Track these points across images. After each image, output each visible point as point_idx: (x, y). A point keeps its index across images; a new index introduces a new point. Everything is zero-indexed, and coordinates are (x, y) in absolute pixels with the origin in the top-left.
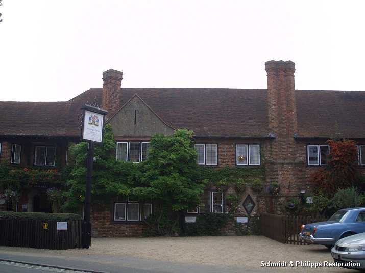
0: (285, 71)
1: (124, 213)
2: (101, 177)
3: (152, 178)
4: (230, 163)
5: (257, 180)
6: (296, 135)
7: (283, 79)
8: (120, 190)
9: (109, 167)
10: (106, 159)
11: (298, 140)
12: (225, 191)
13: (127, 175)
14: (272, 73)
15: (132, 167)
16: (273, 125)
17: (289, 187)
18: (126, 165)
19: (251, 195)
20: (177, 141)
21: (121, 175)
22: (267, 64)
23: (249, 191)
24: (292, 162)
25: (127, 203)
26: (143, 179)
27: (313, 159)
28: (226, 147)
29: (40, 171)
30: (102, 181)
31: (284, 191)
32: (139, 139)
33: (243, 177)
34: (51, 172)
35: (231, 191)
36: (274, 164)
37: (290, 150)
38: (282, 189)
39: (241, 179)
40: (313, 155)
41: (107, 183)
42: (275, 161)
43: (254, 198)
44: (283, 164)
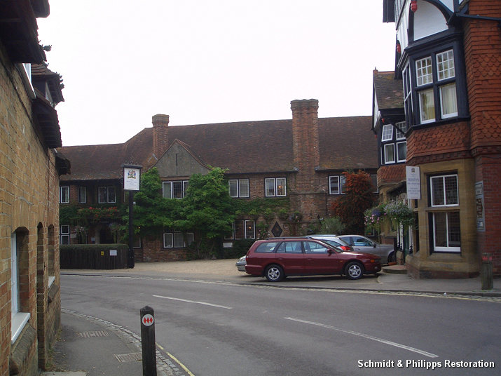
0: (308, 109)
1: (171, 242)
2: (150, 212)
3: (189, 212)
4: (260, 195)
5: (283, 210)
6: (318, 168)
7: (306, 117)
8: (165, 223)
9: (156, 205)
10: (153, 198)
11: (319, 172)
12: (256, 220)
13: (171, 210)
14: (295, 112)
15: (175, 203)
16: (297, 160)
17: (311, 214)
18: (170, 202)
19: (279, 223)
20: (210, 180)
21: (166, 210)
22: (293, 103)
23: (277, 219)
24: (313, 192)
25: (173, 233)
26: (181, 213)
27: (334, 189)
28: (256, 181)
29: (103, 209)
30: (150, 216)
31: (306, 219)
32: (180, 179)
33: (271, 207)
34: (111, 209)
35: (261, 219)
36: (297, 195)
37: (312, 182)
38: (305, 217)
39: (269, 209)
40: (334, 185)
41: (155, 218)
42: (298, 193)
43: (281, 225)
44: (305, 194)
